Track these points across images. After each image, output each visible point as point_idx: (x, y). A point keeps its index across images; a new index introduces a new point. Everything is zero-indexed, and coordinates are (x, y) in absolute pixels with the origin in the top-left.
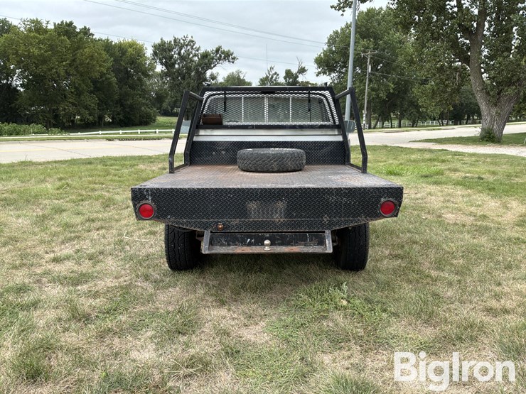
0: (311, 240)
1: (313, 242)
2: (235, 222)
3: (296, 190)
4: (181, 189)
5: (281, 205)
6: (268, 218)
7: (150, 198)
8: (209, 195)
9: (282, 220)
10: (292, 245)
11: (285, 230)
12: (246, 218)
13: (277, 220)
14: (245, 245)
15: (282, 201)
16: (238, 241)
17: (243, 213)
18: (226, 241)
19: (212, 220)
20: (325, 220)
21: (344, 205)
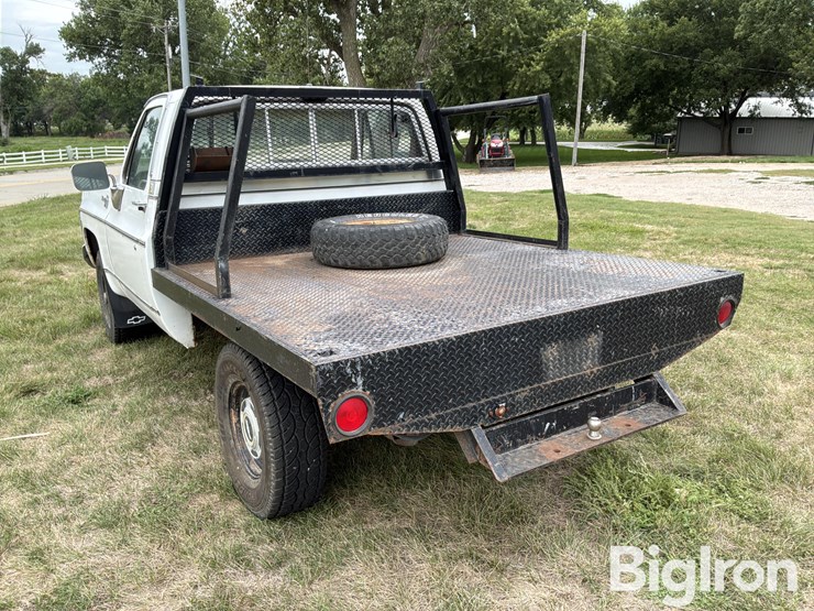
0: (637, 397)
1: (639, 400)
2: (523, 393)
3: (615, 306)
4: (424, 345)
5: (594, 341)
6: (575, 371)
7: (360, 382)
8: (478, 345)
9: (595, 370)
10: (611, 415)
11: (600, 389)
12: (541, 380)
13: (588, 371)
14: (542, 436)
15: (596, 333)
16: (531, 433)
17: (536, 371)
18: (510, 439)
19: (483, 401)
20: (653, 352)
21: (678, 320)
